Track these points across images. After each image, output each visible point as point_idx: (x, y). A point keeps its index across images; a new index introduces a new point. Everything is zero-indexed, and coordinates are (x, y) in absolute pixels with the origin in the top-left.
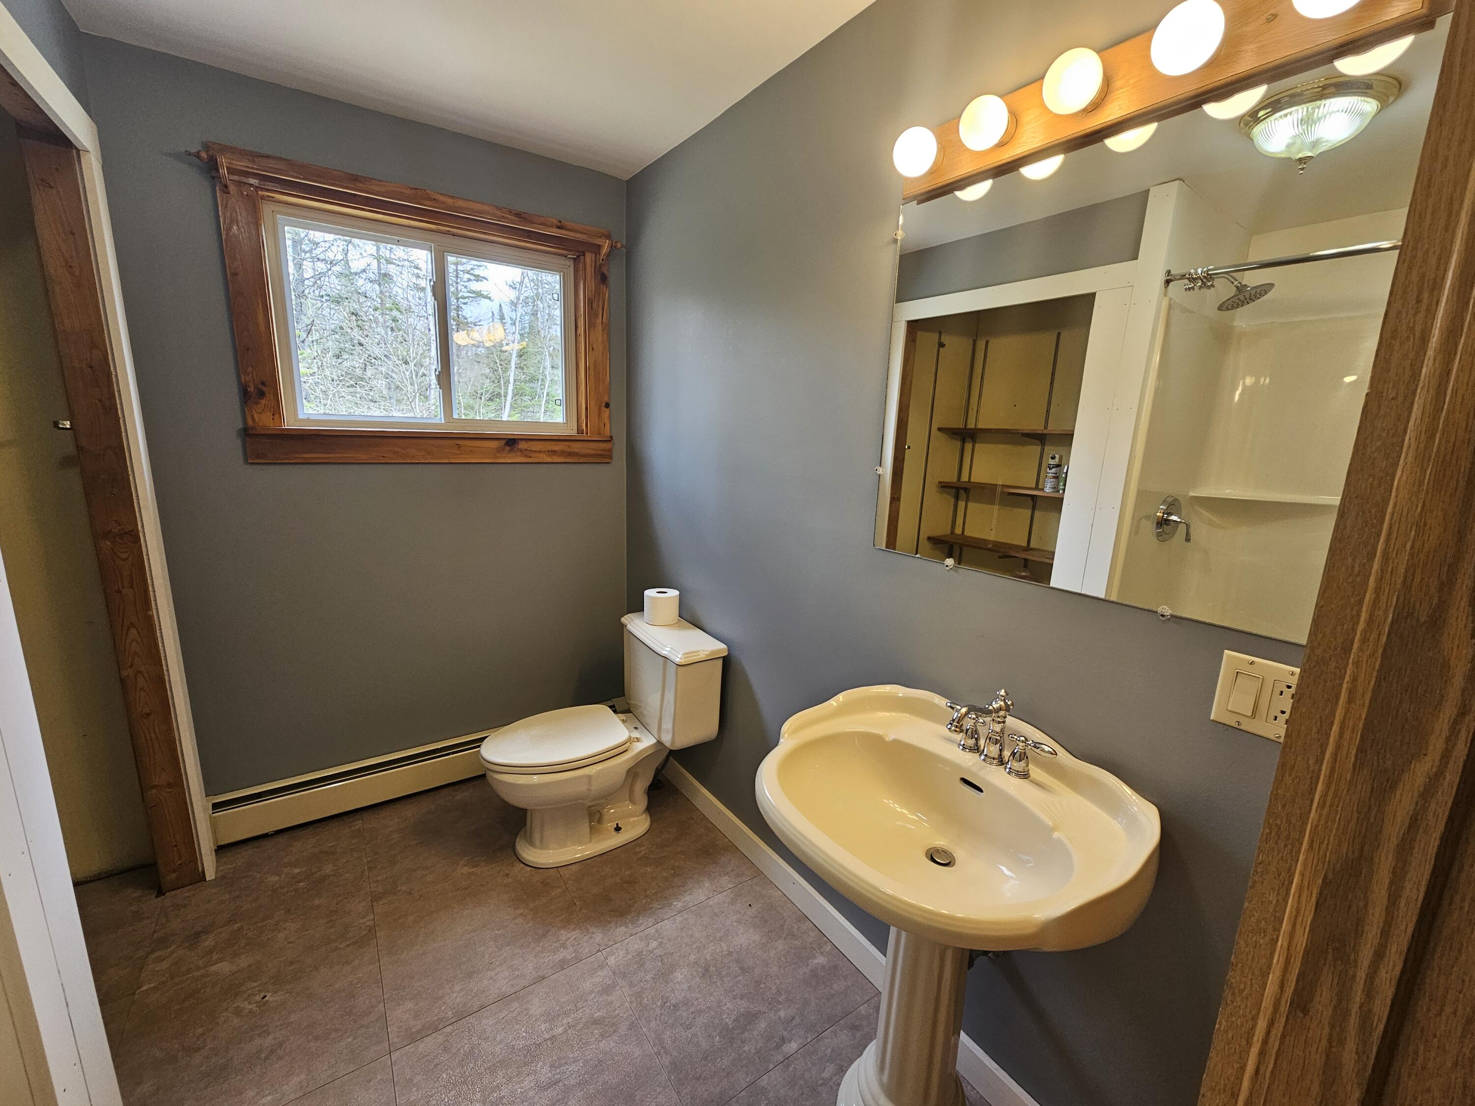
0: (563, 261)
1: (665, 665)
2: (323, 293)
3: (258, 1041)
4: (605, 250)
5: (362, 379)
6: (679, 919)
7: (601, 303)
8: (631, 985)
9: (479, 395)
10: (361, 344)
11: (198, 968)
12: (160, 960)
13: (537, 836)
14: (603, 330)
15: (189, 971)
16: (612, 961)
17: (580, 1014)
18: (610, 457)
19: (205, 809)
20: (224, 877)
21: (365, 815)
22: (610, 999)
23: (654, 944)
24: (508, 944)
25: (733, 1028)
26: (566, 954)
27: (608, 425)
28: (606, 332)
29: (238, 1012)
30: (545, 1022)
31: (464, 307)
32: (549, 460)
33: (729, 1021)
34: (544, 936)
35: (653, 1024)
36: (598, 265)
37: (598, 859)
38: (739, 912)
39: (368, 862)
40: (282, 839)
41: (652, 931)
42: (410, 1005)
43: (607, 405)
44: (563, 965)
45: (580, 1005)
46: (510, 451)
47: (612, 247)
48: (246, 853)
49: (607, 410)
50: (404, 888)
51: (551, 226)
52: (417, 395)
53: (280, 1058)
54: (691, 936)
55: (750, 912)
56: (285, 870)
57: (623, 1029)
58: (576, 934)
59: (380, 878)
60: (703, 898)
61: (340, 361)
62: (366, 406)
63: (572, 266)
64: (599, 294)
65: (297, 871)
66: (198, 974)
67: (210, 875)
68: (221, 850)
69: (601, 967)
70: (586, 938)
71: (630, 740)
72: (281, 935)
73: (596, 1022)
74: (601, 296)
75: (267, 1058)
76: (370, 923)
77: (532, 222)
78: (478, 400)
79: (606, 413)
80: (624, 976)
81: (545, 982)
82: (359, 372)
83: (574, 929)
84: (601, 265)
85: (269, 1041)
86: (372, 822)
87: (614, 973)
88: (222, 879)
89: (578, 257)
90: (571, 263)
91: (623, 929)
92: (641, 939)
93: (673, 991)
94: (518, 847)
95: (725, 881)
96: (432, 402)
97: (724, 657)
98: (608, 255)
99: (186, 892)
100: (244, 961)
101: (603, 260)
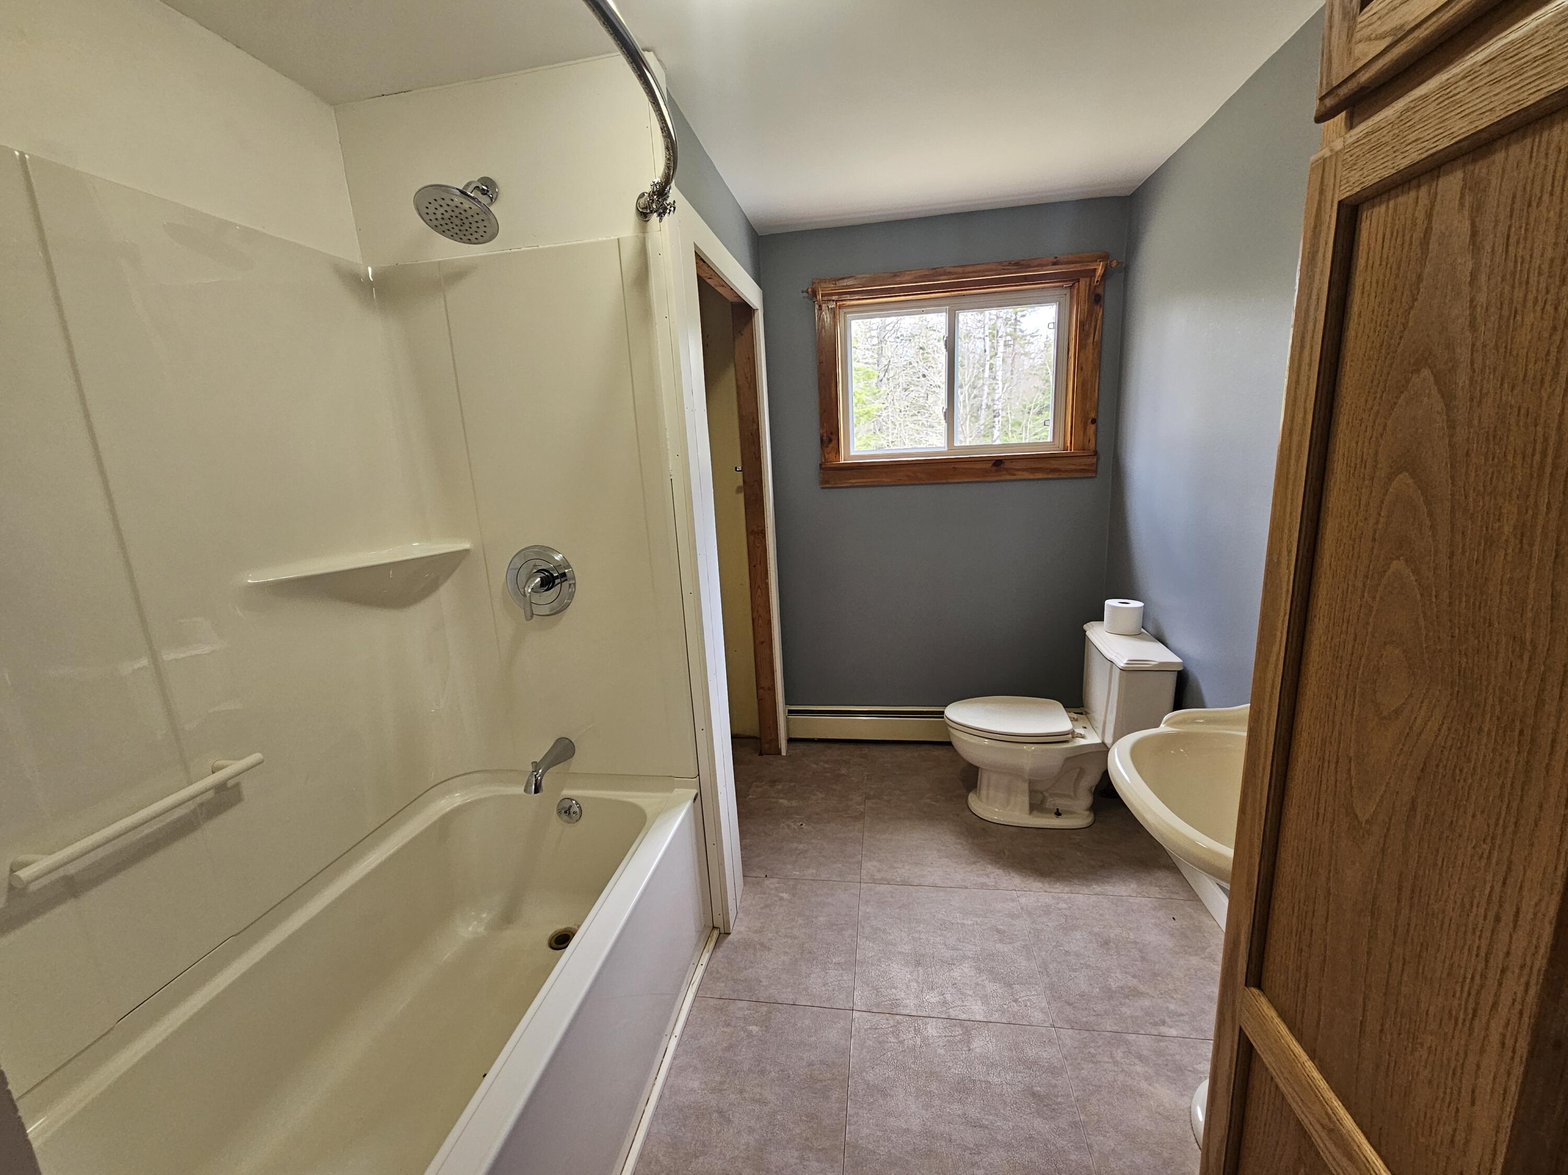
0: (1058, 292)
1: (1111, 668)
2: (899, 334)
3: (795, 845)
4: (1099, 272)
5: (924, 407)
6: (1094, 898)
7: (1093, 324)
8: (1034, 922)
9: (1027, 410)
10: (924, 376)
11: (773, 798)
12: (757, 787)
13: (984, 792)
14: (1094, 349)
15: (769, 797)
16: (1023, 900)
17: (987, 920)
18: (1096, 471)
19: (784, 711)
20: (790, 756)
21: (872, 747)
22: (1014, 922)
23: (1064, 906)
24: (947, 857)
25: (1116, 992)
26: (990, 881)
27: (1093, 441)
28: (1096, 350)
29: (789, 826)
30: (960, 913)
31: (1022, 319)
32: (1032, 477)
33: (1114, 986)
34: (974, 863)
35: (1043, 953)
36: (1092, 288)
37: (1035, 831)
38: (1159, 918)
39: (868, 775)
40: (821, 746)
41: (1066, 896)
42: (875, 863)
43: (1094, 421)
44: (983, 886)
45: (988, 915)
46: (996, 471)
47: (1106, 269)
48: (802, 746)
49: (1093, 427)
50: (885, 798)
51: (1046, 265)
52: (969, 417)
53: (805, 858)
54: (1101, 915)
55: (1172, 923)
56: (821, 763)
57: (1018, 944)
58: (1000, 872)
59: (873, 786)
60: (1124, 894)
61: (907, 393)
62: (925, 432)
63: (1068, 295)
64: (1092, 315)
65: (827, 766)
66: (773, 800)
67: (784, 753)
68: (790, 741)
69: (1013, 900)
70: (1006, 878)
71: (1072, 732)
72: (814, 798)
73: (998, 931)
74: (1094, 317)
75: (799, 854)
76: (862, 810)
77: (1029, 266)
78: (1026, 415)
79: (1091, 428)
80: (1030, 914)
81: (966, 890)
82: (922, 401)
83: (999, 868)
84: (1096, 286)
85: (801, 846)
86: (875, 751)
87: (1022, 908)
88: (789, 756)
89: (1073, 284)
90: (1068, 292)
91: (1040, 885)
92: (1053, 897)
93: (1069, 942)
94: (970, 799)
95: (1154, 891)
96: (982, 422)
97: (1178, 671)
98: (1104, 276)
99: (771, 758)
100: (794, 803)
101: (1097, 281)
